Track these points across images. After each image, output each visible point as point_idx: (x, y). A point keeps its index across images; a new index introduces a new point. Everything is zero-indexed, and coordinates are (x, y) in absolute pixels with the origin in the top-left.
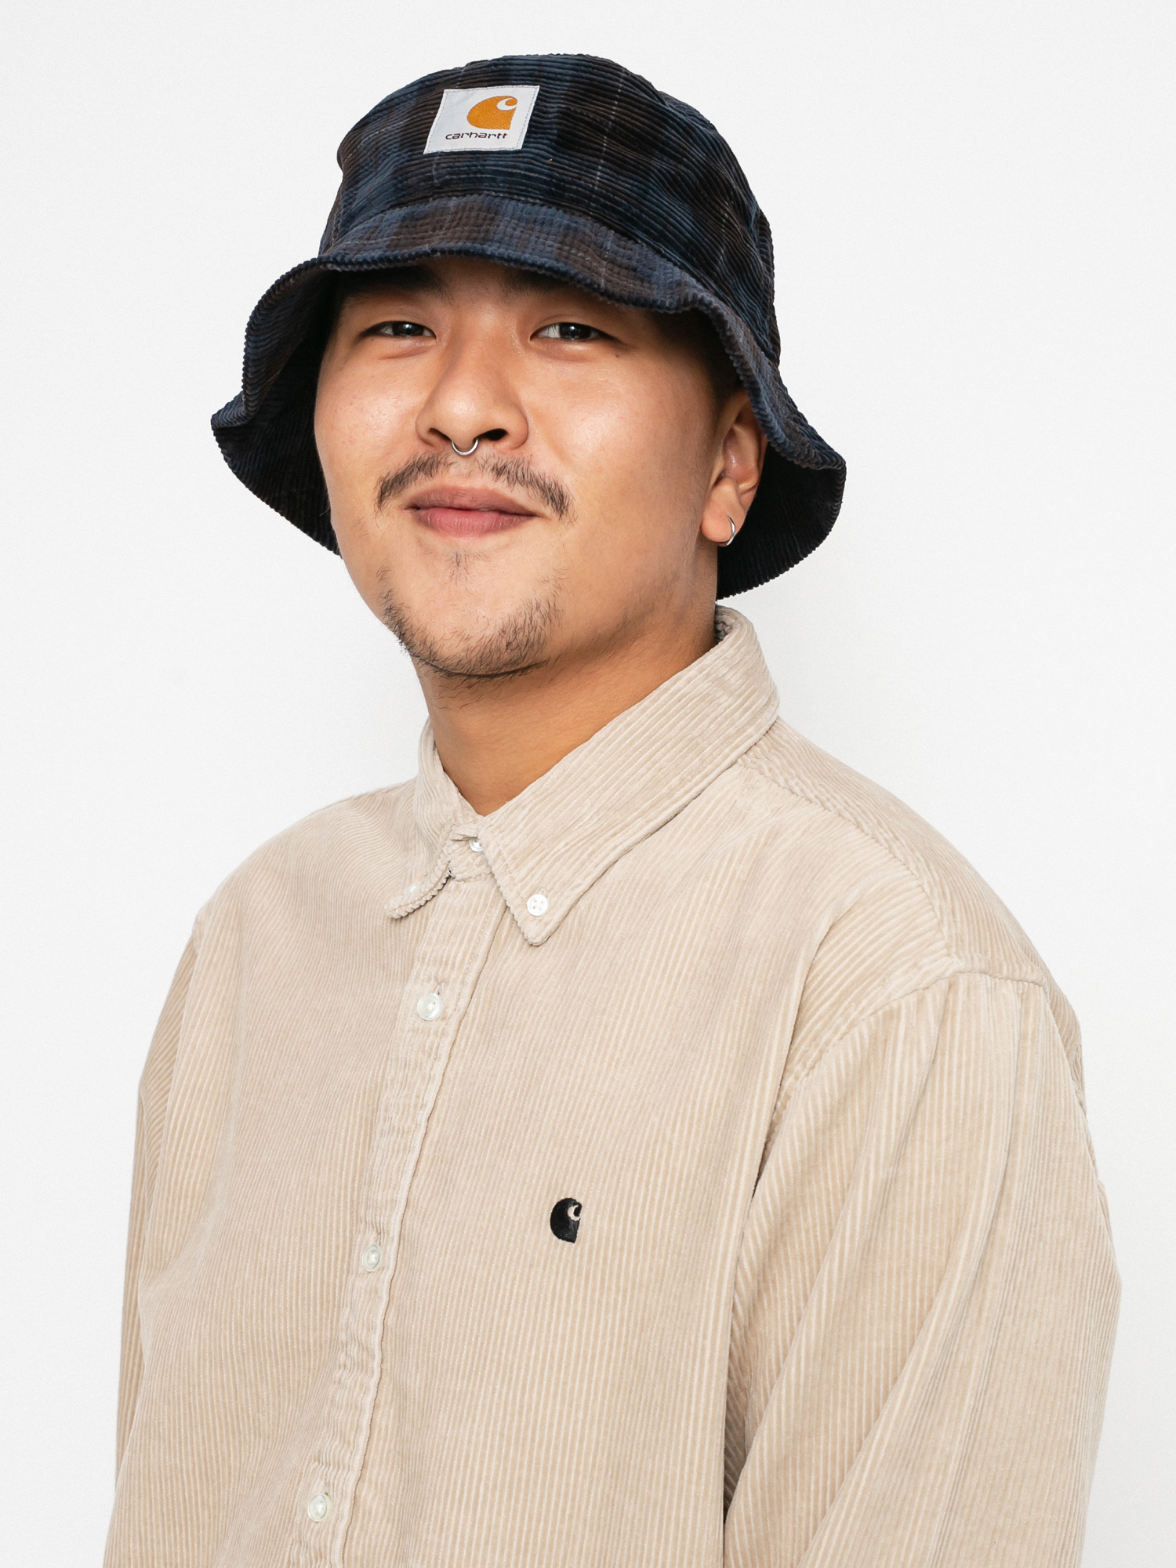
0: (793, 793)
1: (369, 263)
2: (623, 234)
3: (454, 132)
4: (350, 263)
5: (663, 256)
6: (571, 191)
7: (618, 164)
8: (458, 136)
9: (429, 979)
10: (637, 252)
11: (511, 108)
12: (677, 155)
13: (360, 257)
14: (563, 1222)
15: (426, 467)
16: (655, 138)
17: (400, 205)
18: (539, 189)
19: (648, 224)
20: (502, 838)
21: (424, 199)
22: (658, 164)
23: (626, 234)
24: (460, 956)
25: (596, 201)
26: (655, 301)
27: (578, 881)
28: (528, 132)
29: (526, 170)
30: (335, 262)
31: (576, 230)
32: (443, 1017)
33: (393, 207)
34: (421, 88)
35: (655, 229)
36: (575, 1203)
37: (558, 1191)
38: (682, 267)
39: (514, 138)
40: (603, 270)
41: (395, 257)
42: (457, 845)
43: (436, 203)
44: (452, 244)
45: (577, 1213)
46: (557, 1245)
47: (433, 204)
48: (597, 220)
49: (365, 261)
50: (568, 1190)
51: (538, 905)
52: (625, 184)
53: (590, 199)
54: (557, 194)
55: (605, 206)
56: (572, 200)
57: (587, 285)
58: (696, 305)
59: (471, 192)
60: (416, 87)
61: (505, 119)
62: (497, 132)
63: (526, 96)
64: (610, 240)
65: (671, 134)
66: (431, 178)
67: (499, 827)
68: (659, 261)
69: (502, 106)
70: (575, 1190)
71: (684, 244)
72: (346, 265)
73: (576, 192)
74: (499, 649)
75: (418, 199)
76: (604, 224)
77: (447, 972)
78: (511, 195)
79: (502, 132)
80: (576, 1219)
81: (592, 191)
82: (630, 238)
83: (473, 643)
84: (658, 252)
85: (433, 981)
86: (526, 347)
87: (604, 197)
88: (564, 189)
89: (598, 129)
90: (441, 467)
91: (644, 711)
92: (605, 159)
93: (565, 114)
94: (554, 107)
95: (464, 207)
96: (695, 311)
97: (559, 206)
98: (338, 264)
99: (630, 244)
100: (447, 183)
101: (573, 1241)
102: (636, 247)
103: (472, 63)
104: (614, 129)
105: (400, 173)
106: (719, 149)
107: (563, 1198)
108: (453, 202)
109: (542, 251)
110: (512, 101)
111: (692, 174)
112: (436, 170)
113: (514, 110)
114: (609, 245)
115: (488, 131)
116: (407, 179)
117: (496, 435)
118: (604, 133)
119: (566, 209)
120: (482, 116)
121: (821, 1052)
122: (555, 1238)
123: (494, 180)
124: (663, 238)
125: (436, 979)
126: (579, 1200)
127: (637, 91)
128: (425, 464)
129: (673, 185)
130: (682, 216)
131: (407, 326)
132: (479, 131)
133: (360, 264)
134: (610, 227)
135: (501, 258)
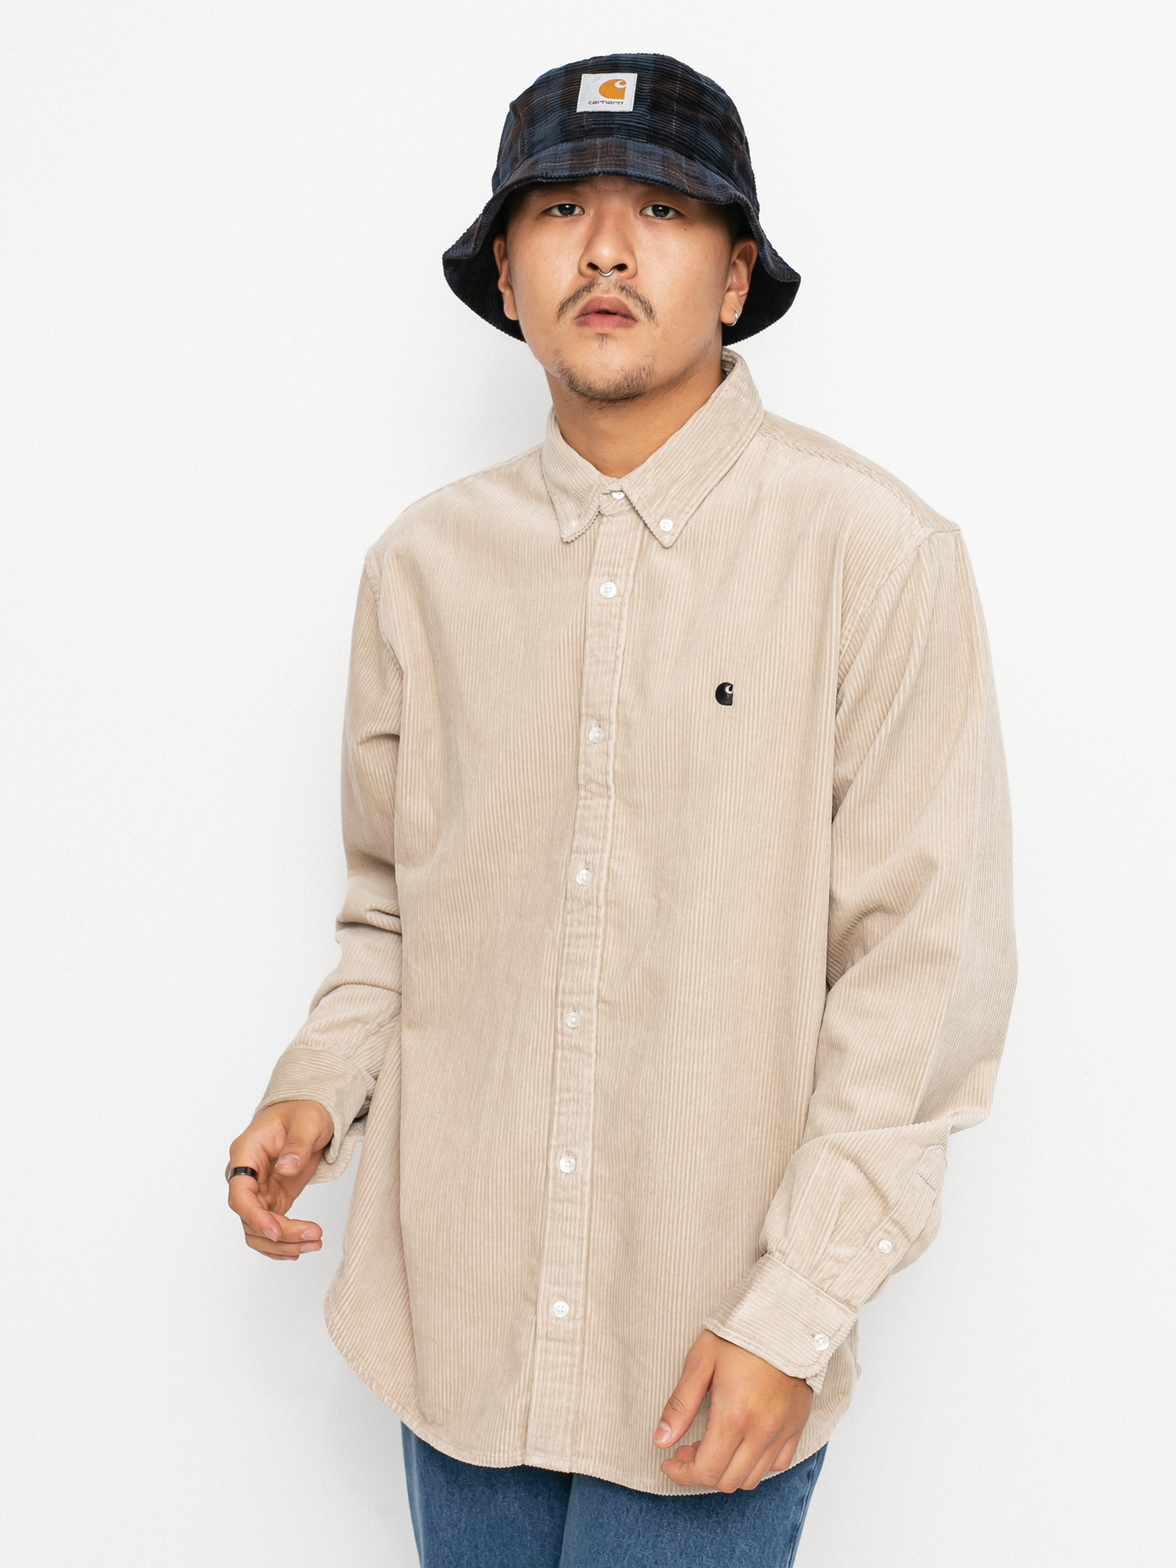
0: (799, 450)
1: (562, 178)
2: (689, 158)
3: (593, 100)
4: (551, 178)
5: (709, 168)
6: (661, 134)
7: (683, 118)
8: (595, 103)
9: (604, 575)
10: (697, 167)
11: (624, 86)
12: (710, 111)
13: (556, 174)
14: (723, 695)
15: (588, 288)
16: (700, 102)
17: (567, 141)
18: (645, 134)
19: (700, 151)
20: (640, 489)
21: (580, 138)
22: (702, 116)
23: (690, 157)
24: (622, 560)
25: (673, 140)
26: (715, 199)
27: (687, 509)
28: (635, 100)
29: (636, 123)
30: (542, 177)
31: (668, 158)
32: (619, 594)
33: (562, 142)
34: (566, 72)
35: (704, 154)
36: (729, 684)
37: (717, 680)
38: (718, 174)
39: (627, 104)
40: (685, 180)
41: (577, 176)
42: (605, 497)
43: (589, 141)
44: (609, 169)
45: (731, 689)
46: (721, 708)
47: (586, 142)
48: (676, 150)
49: (560, 177)
50: (723, 677)
51: (667, 525)
52: (687, 129)
53: (671, 139)
54: (654, 136)
55: (679, 142)
56: (662, 139)
57: (681, 191)
58: (736, 200)
59: (608, 135)
60: (563, 71)
61: (621, 94)
62: (618, 100)
63: (630, 80)
64: (683, 161)
65: (708, 99)
66: (583, 126)
67: (635, 483)
68: (708, 172)
69: (617, 85)
70: (727, 677)
71: (718, 161)
72: (549, 179)
73: (664, 135)
74: (623, 387)
75: (576, 138)
76: (679, 152)
77: (615, 569)
78: (630, 136)
79: (621, 100)
80: (731, 693)
81: (672, 134)
82: (692, 159)
83: (611, 383)
84: (706, 166)
85: (606, 576)
86: (636, 217)
87: (679, 137)
88: (657, 133)
89: (670, 98)
90: (595, 286)
91: (708, 410)
92: (677, 116)
93: (653, 90)
94: (647, 86)
95: (607, 145)
96: (735, 203)
97: (656, 143)
98: (544, 178)
99: (692, 163)
100: (593, 129)
101: (731, 704)
102: (695, 164)
103: (594, 58)
104: (678, 98)
105: (562, 123)
106: (729, 104)
107: (721, 683)
108: (598, 141)
109: (655, 171)
110: (623, 83)
111: (719, 122)
112: (586, 122)
113: (625, 88)
114: (684, 165)
115: (613, 100)
116: (569, 126)
117: (621, 267)
118: (674, 100)
119: (661, 145)
120: (607, 90)
121: (877, 591)
122: (720, 705)
123: (619, 128)
124: (706, 158)
125: (608, 574)
126: (731, 683)
127: (688, 75)
128: (586, 287)
129: (711, 128)
130: (716, 146)
131: (567, 206)
132: (608, 100)
133: (557, 178)
134: (682, 154)
135: (636, 176)
